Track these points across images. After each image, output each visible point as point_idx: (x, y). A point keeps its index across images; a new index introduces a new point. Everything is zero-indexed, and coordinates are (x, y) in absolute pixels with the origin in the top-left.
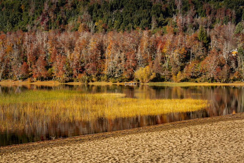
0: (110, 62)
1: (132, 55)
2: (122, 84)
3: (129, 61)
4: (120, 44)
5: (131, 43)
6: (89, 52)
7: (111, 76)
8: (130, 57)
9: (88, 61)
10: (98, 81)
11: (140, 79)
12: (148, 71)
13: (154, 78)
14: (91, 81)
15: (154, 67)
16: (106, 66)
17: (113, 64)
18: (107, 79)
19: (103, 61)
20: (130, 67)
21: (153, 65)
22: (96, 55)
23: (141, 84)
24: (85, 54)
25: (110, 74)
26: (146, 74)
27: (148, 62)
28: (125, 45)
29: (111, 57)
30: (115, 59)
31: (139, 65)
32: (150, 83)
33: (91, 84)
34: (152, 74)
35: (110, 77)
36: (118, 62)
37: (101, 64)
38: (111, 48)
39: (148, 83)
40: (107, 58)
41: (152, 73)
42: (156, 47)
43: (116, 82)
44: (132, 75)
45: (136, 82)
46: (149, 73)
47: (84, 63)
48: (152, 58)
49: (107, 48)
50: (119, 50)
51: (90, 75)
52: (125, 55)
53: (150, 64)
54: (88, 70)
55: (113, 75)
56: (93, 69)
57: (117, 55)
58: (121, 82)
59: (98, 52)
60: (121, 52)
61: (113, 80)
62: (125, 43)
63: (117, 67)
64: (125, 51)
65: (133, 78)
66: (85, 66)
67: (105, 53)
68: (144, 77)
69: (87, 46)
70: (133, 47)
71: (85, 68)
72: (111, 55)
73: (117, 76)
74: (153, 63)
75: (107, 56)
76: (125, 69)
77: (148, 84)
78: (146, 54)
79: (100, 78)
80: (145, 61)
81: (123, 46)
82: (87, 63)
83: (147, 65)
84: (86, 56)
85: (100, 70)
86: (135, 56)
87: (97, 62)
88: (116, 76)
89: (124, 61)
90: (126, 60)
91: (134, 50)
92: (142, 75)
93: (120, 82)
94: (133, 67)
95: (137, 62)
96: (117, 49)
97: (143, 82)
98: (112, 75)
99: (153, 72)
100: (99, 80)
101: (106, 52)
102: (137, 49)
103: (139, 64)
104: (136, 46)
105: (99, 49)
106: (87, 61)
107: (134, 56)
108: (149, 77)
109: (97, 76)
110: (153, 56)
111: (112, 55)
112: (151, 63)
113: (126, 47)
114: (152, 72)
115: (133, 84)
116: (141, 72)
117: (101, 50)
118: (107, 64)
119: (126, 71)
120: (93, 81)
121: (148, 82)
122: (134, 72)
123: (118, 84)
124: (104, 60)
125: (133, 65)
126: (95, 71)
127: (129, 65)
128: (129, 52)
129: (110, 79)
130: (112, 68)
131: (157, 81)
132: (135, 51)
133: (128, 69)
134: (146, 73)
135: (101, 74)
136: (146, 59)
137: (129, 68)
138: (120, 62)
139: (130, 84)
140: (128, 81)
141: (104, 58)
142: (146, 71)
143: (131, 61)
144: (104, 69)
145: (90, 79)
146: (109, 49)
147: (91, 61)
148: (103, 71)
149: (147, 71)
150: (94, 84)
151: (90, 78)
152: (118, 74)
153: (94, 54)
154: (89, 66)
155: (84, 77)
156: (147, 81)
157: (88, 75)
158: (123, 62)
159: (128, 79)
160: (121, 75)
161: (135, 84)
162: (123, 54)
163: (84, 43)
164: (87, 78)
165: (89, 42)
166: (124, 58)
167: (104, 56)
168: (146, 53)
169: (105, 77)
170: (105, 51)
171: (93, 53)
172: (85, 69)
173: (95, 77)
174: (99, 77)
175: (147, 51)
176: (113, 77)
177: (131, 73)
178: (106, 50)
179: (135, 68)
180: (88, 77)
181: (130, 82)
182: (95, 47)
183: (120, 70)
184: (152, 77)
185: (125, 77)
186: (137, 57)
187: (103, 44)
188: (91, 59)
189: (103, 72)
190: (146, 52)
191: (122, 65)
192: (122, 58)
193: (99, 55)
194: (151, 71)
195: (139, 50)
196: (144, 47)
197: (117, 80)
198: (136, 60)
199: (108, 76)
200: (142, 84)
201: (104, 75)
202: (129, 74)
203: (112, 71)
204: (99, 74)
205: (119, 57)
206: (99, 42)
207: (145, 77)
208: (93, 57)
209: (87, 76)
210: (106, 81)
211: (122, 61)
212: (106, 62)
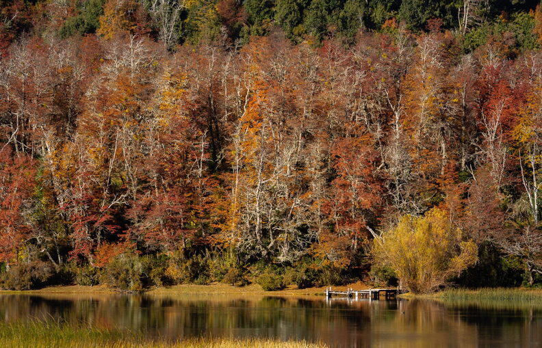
0: (255, 187)
1: (361, 156)
2: (310, 294)
3: (344, 186)
4: (301, 102)
5: (356, 95)
6: (150, 139)
7: (260, 255)
8: (351, 167)
9: (144, 183)
10: (192, 281)
11: (399, 273)
12: (441, 232)
13: (470, 268)
14: (158, 281)
15: (469, 213)
16: (234, 208)
17: (269, 200)
18: (237, 271)
19: (221, 182)
20: (352, 214)
21: (464, 206)
22: (185, 156)
23: (405, 296)
24: (132, 147)
25: (253, 248)
26: (429, 251)
27: (443, 189)
28: (328, 107)
29: (256, 164)
30: (280, 173)
31: (396, 206)
32: (450, 292)
33: (158, 293)
34: (459, 250)
35: (253, 260)
36: (291, 188)
37: (210, 198)
38: (261, 120)
39: (441, 293)
40: (241, 170)
41: (462, 245)
42: (480, 116)
43: (283, 287)
44: (361, 250)
45: (382, 288)
46: (444, 243)
47: (124, 191)
48: (458, 169)
49: (240, 120)
50: (297, 132)
51: (153, 253)
52: (325, 152)
53: (452, 198)
54: (148, 224)
55: (269, 254)
56: (171, 223)
57: (287, 153)
58: (304, 284)
59: (197, 139)
60: (308, 137)
61: (268, 273)
62: (327, 96)
63: (285, 214)
64: (325, 135)
65: (368, 268)
66: (129, 207)
67: (228, 143)
68: (420, 264)
69: (143, 109)
70: (369, 116)
71: (133, 214)
72: (257, 153)
73: (290, 259)
74: (466, 195)
75: (237, 160)
76: (325, 221)
77: (440, 297)
78: (431, 149)
79: (205, 268)
80: (427, 186)
81: (317, 111)
82: (138, 191)
83: (435, 204)
84: (134, 160)
85: (205, 226)
86: (378, 162)
87: (190, 189)
88: (282, 258)
89: (323, 181)
90: (330, 178)
91: (374, 130)
92: (409, 255)
93: (301, 287)
94: (366, 212)
95: (386, 191)
96: (289, 123)
97: (415, 289)
98: (264, 253)
99: (465, 239)
100: (198, 273)
101: (237, 141)
102: (387, 127)
103: (397, 199)
104: (379, 108)
105: (201, 126)
106: (140, 182)
107: (372, 159)
108: (442, 262)
109: (187, 254)
110: (463, 160)
111: (262, 156)
112: (456, 197)
113: (331, 113)
114: (459, 237)
115: (365, 296)
116: (405, 239)
117: (210, 128)
118: (241, 197)
119: (333, 231)
120: (168, 282)
121: (442, 287)
122: (371, 237)
123: (293, 294)
124: (226, 176)
125: (366, 201)
126: (179, 232)
127: (347, 204)
128: (348, 140)
129: (254, 269)
130: (263, 217)
131: (484, 285)
132: (378, 134)
133: (342, 223)
134: (428, 244)
135: (208, 246)
136: (432, 175)
137: (346, 218)
138: (305, 186)
139: (351, 296)
140: (338, 284)
141: (226, 167)
142: (430, 235)
143: (356, 183)
144: (222, 221)
145: (155, 271)
146: (251, 126)
147: (159, 180)
148: (217, 231)
149: (434, 230)
150: (173, 293)
151: (157, 265)
152: (293, 246)
153: (177, 148)
154: (149, 207)
155: (123, 259)
156: (438, 284)
157: (143, 250)
158: (316, 187)
159: (343, 273)
160: (307, 251)
161: (376, 296)
162: (316, 148)
163: (125, 95)
164: (139, 266)
165: (153, 91)
166: (322, 168)
167: (224, 161)
168: (433, 147)
169: (230, 260)
170: (227, 136)
171: (168, 144)
172: (129, 222)
173: (179, 262)
174: (202, 262)
175: (437, 137)
176: (268, 260)
177: (354, 243)
178: (234, 130)
179: (374, 220)
180: (147, 259)
181: (350, 289)
182: (181, 116)
183: (303, 229)
184: (459, 264)
185: (325, 263)
186: (387, 166)
187: (218, 99)
188: (161, 172)
189: (220, 237)
190: (432, 139)
191: (312, 203)
192: (313, 170)
193: (199, 155)
194: (453, 233)
195: (397, 130)
196: (422, 116)
197: (289, 274)
198: (380, 180)
199: (243, 255)
200: (408, 296)
201: (222, 250)
202: (348, 248)
203: (265, 233)
204: (199, 247)
205: (300, 166)
206: (199, 93)
207: (425, 265)
208: (171, 162)
209: (141, 256)
210: (233, 281)
211: (313, 184)
212: (235, 190)
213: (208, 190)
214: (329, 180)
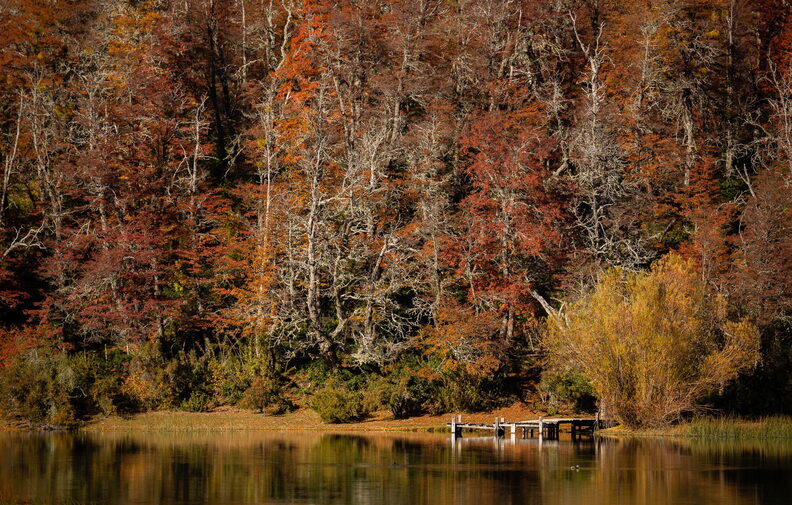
0: (305, 212)
1: (521, 150)
2: (416, 429)
3: (486, 210)
4: (398, 38)
5: (510, 25)
6: (88, 114)
7: (315, 350)
8: (500, 171)
9: (77, 206)
10: (177, 403)
11: (598, 386)
12: (683, 303)
13: (743, 376)
14: (106, 404)
15: (742, 265)
16: (263, 256)
17: (333, 239)
18: (269, 384)
19: (237, 203)
20: (503, 267)
21: (730, 248)
22: (161, 148)
23: (610, 432)
24: (52, 131)
25: (302, 337)
26: (660, 340)
27: (687, 214)
28: (453, 48)
29: (307, 165)
30: (357, 184)
31: (593, 250)
32: (702, 425)
33: (108, 428)
34: (720, 340)
35: (301, 362)
36: (380, 214)
37: (212, 236)
38: (316, 76)
39: (685, 428)
40: (277, 178)
41: (727, 329)
42: (764, 66)
43: (362, 416)
44: (520, 339)
45: (565, 416)
46: (691, 326)
47: (36, 220)
48: (718, 174)
49: (274, 77)
50: (390, 100)
51: (97, 347)
52: (448, 142)
53: (706, 233)
54: (86, 289)
55: (333, 348)
56: (134, 286)
57: (370, 144)
58: (407, 410)
59: (185, 114)
60: (413, 111)
61: (332, 388)
62: (450, 26)
63: (367, 267)
64: (448, 107)
65: (535, 375)
66: (48, 253)
67: (249, 123)
68: (642, 369)
69: (75, 52)
70: (536, 67)
71: (55, 268)
72: (308, 144)
73: (377, 358)
74: (734, 228)
75: (268, 157)
76: (448, 281)
77: (682, 433)
78: (662, 134)
79: (203, 377)
80: (656, 210)
81: (429, 57)
82: (65, 222)
83: (670, 245)
84: (55, 158)
85: (204, 291)
86: (554, 160)
87: (173, 216)
88: (360, 358)
89: (444, 201)
90: (459, 193)
91: (546, 95)
92: (619, 349)
93: (398, 416)
94: (531, 263)
95: (571, 219)
96: (374, 83)
97: (631, 418)
98: (325, 346)
99: (733, 316)
100: (189, 389)
101: (267, 118)
102: (573, 91)
103: (593, 236)
104: (557, 50)
105: (193, 88)
106: (69, 202)
107: (542, 155)
108: (688, 363)
109: (167, 349)
110: (729, 156)
111: (319, 150)
112: (715, 231)
113: (459, 62)
114: (721, 312)
115: (530, 432)
116: (610, 318)
117: (212, 93)
118: (276, 233)
119: (463, 301)
120: (128, 406)
121: (687, 415)
122: (541, 313)
123: (383, 429)
124: (245, 191)
125: (531, 240)
126: (151, 304)
127: (492, 245)
128: (494, 114)
129: (304, 378)
130: (321, 273)
131: (772, 411)
132: (555, 104)
133: (482, 284)
134: (658, 327)
135: (210, 333)
136: (664, 187)
137: (490, 276)
138: (405, 211)
139: (502, 433)
140: (476, 408)
141: (246, 172)
142: (662, 308)
143: (510, 203)
144: (239, 282)
145: (101, 384)
146: (297, 87)
147: (108, 199)
148: (229, 301)
149: (670, 299)
150: (138, 428)
151: (104, 372)
152: (382, 332)
153: (144, 133)
154: (87, 254)
155: (35, 359)
156: (678, 409)
157: (75, 341)
158: (429, 211)
159: (486, 386)
160: (412, 341)
161: (552, 432)
162: (430, 134)
163: (36, 24)
164: (67, 374)
165: (94, 16)
166: (440, 173)
167: (241, 159)
168: (666, 129)
169: (256, 360)
170: (249, 108)
171: (126, 125)
172: (47, 286)
173: (150, 366)
174: (197, 365)
175: (675, 108)
176: (333, 361)
177: (507, 325)
178: (262, 98)
179: (549, 278)
180: (83, 360)
181: (498, 419)
182: (153, 66)
183: (404, 298)
184: (721, 366)
185: (447, 366)
186: (573, 168)
187: (227, 32)
188: (113, 182)
189: (235, 313)
190: (666, 113)
191: (421, 244)
192: (423, 179)
193: (190, 147)
194: (708, 306)
195: (594, 94)
196: (646, 67)
197: (374, 390)
198: (560, 197)
199: (282, 350)
200: (618, 432)
201: (238, 341)
202: (495, 337)
203: (325, 305)
204: (191, 335)
205: (396, 169)
206: (189, 19)
207: (652, 369)
208: (133, 161)
209: (71, 353)
210: (260, 404)
211: (423, 207)
212: (265, 220)
213: (209, 219)
214: (456, 198)
